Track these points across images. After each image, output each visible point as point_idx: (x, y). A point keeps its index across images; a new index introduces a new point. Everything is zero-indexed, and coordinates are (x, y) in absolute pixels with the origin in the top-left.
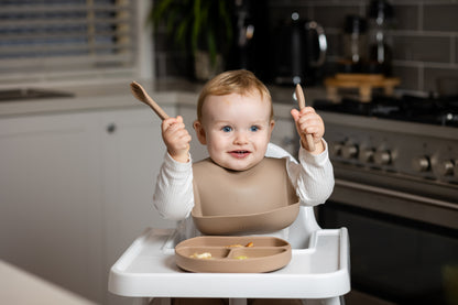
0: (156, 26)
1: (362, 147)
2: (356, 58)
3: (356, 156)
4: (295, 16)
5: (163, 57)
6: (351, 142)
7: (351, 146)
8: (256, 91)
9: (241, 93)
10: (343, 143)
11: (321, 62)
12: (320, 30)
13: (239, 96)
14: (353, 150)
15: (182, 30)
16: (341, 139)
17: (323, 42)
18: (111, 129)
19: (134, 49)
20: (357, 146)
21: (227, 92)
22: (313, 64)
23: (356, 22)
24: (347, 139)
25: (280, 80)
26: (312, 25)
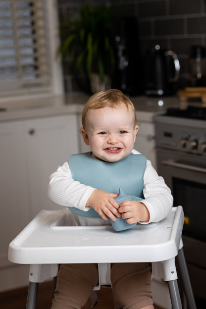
0: (64, 56)
1: (200, 141)
2: (199, 75)
3: (195, 147)
4: (158, 47)
5: (69, 78)
6: (193, 138)
7: (192, 141)
8: (123, 105)
9: (112, 106)
10: (187, 139)
11: (176, 78)
12: (175, 56)
13: (110, 109)
14: (194, 144)
15: (80, 59)
16: (186, 136)
17: (177, 64)
18: (32, 132)
19: (49, 74)
20: (196, 141)
21: (101, 106)
22: (171, 80)
23: (199, 50)
24: (190, 136)
25: (148, 92)
26: (170, 53)
